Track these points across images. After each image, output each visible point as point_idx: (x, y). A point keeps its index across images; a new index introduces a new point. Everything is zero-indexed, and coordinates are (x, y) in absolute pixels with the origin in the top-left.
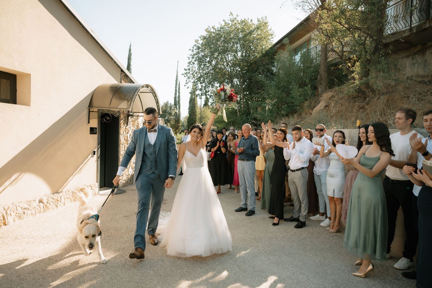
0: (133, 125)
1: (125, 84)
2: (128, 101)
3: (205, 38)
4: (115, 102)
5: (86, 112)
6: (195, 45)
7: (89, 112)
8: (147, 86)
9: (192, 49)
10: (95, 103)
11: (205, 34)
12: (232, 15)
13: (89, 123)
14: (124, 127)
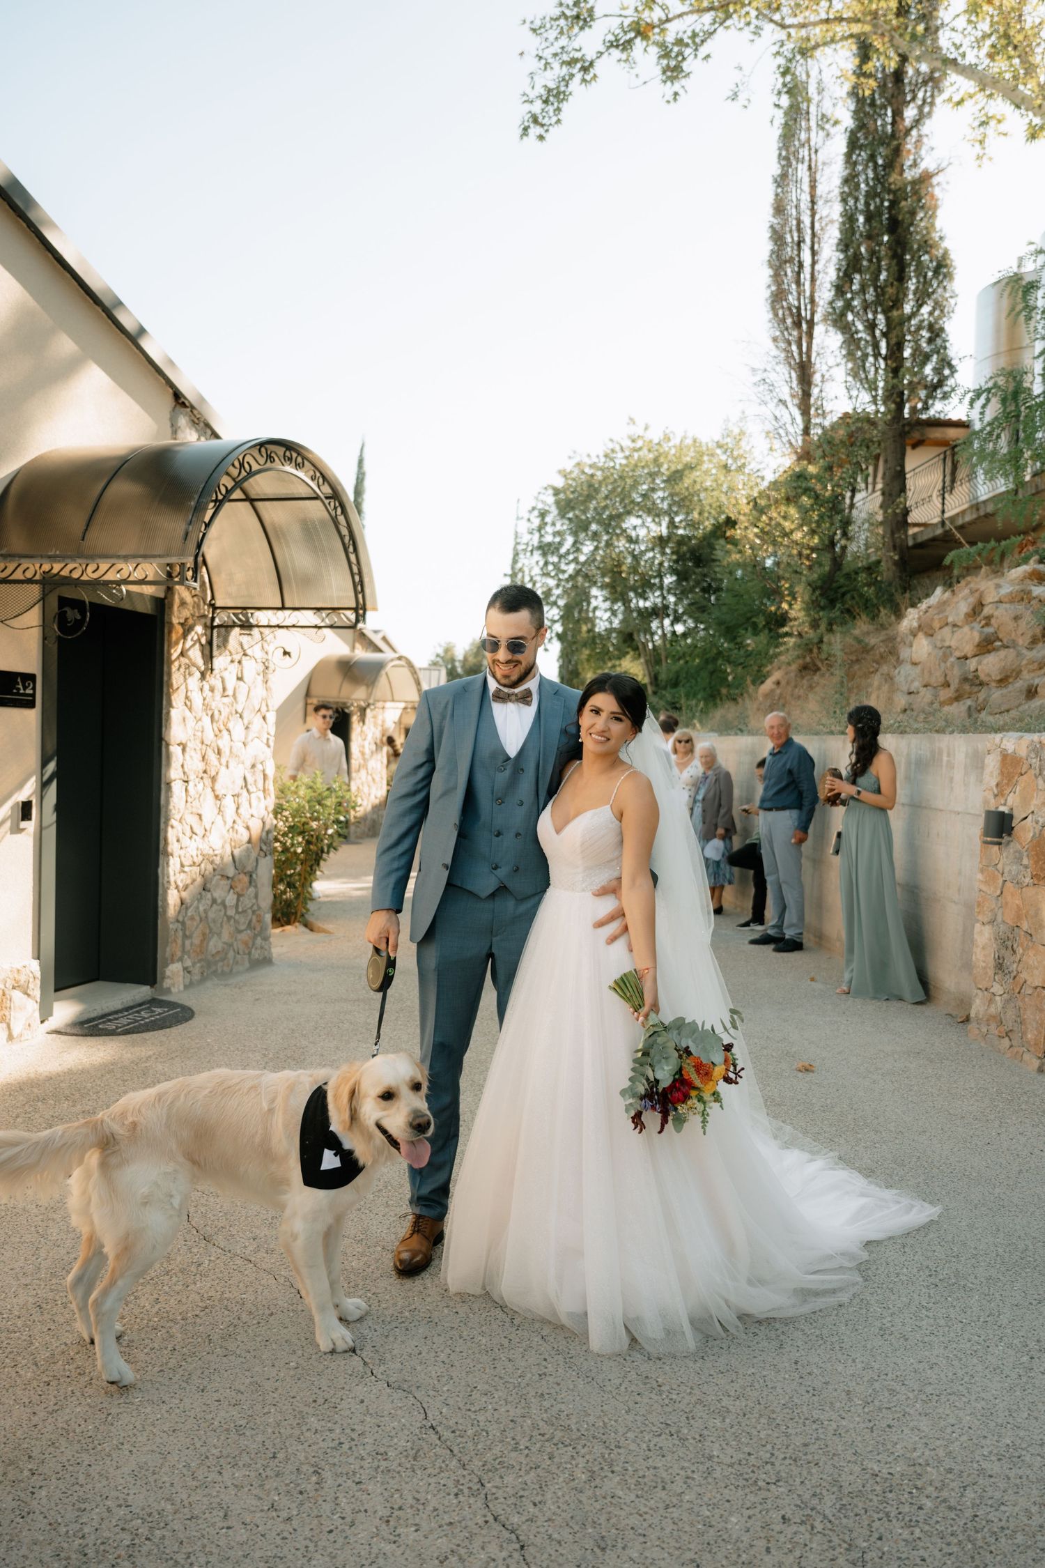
0: (375, 724)
1: (361, 654)
2: (368, 686)
3: (557, 492)
4: (347, 687)
5: (301, 705)
6: (534, 509)
7: (306, 704)
8: (400, 658)
9: (526, 516)
10: (314, 691)
11: (569, 466)
12: (634, 423)
13: (305, 721)
14: (359, 729)
